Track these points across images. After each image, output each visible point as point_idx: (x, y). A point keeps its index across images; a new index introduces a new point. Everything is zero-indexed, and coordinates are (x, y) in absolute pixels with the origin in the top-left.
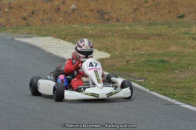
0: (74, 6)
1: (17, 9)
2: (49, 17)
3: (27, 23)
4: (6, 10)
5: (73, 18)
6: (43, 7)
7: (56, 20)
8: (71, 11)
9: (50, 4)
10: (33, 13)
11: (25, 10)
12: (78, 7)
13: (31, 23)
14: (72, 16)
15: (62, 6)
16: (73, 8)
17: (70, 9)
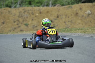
0: (88, 12)
1: (45, 14)
2: (71, 20)
3: (53, 25)
4: (37, 14)
5: (89, 20)
6: (65, 12)
7: (75, 22)
9: (70, 10)
10: (58, 17)
11: (51, 15)
12: (92, 12)
13: (57, 25)
14: (88, 19)
15: (80, 11)
16: (88, 13)
17: (86, 14)
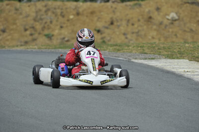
0: (173, 15)
1: (87, 16)
2: (137, 31)
3: (102, 38)
4: (71, 17)
5: (172, 32)
6: (127, 15)
7: (145, 35)
8: (169, 22)
9: (138, 10)
10: (112, 23)
11: (99, 19)
12: (179, 17)
13: (109, 38)
14: (171, 30)
15: (156, 13)
16: (172, 18)
17: (168, 19)
